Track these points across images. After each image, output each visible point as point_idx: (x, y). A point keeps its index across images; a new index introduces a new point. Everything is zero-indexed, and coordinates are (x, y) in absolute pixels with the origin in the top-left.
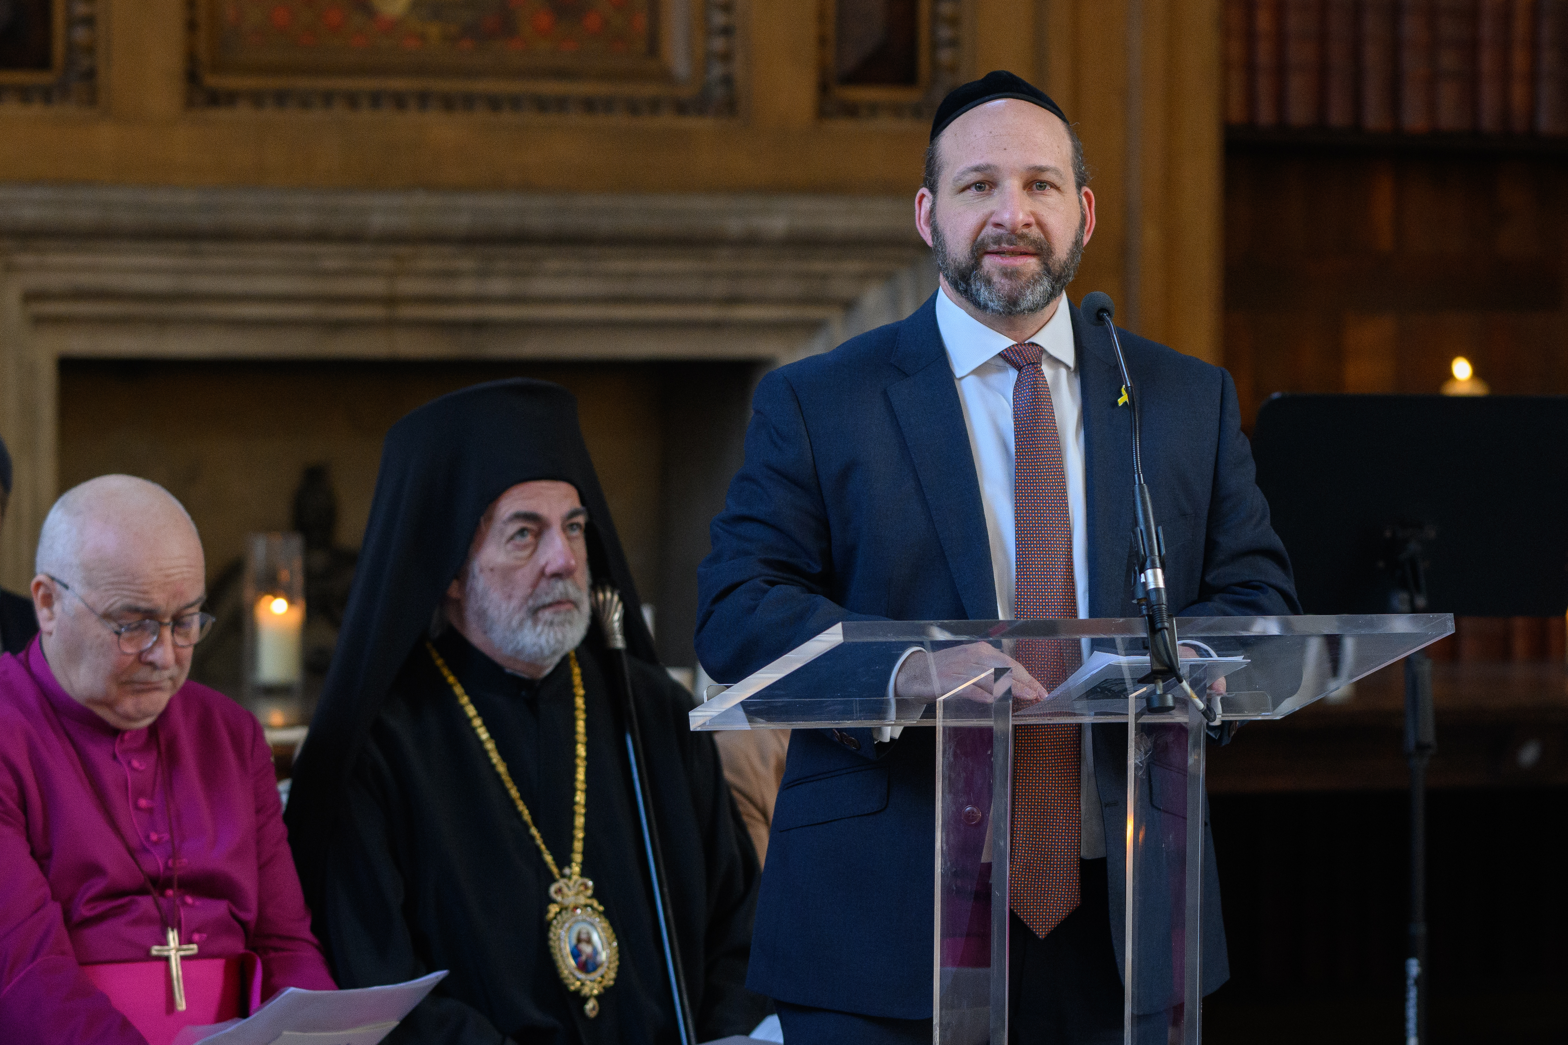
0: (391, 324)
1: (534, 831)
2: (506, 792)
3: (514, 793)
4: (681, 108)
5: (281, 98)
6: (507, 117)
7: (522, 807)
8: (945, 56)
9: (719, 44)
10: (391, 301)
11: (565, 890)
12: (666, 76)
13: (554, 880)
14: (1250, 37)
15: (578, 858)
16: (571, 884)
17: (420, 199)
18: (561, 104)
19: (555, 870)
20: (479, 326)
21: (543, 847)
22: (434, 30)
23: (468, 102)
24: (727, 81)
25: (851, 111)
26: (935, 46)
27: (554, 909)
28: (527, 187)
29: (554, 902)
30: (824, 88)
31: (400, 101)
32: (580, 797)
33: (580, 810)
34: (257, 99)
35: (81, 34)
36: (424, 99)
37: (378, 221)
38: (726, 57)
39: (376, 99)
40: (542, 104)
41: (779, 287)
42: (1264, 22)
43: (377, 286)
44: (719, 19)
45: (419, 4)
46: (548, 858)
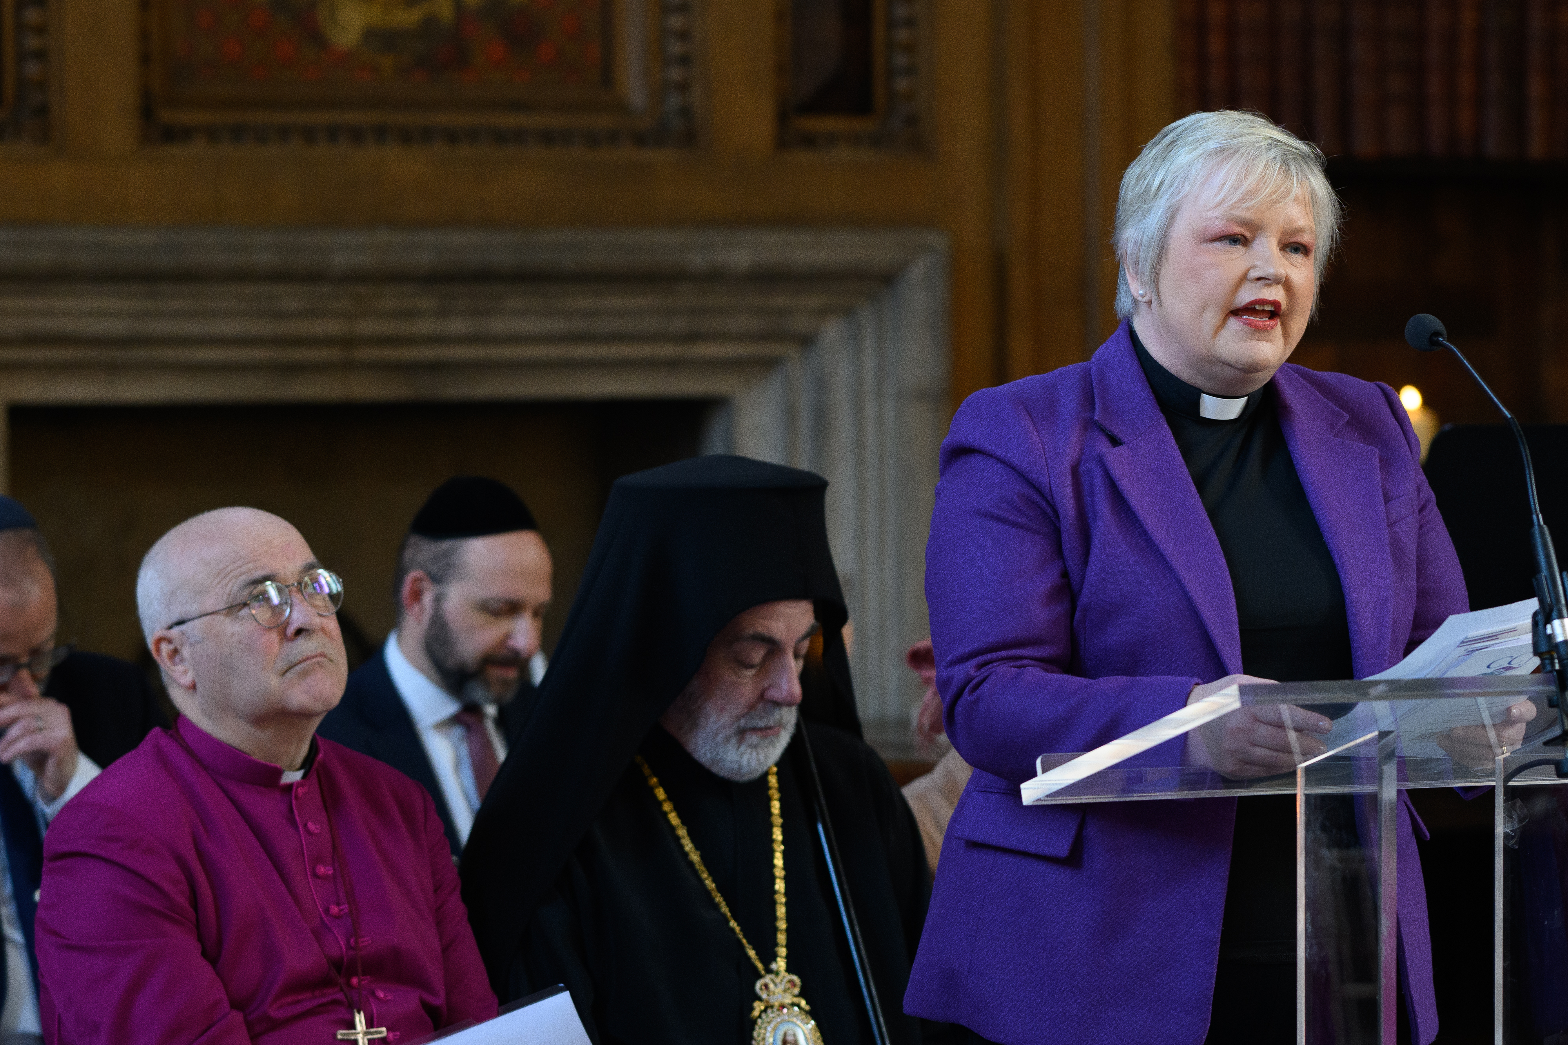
0: (346, 367)
1: (733, 924)
2: (701, 881)
3: (710, 884)
4: (640, 140)
5: (237, 133)
6: (465, 150)
7: (718, 898)
9: (675, 74)
10: (348, 342)
11: (771, 986)
12: (621, 107)
13: (760, 976)
14: (1202, 61)
15: (782, 951)
16: (778, 980)
17: (383, 236)
18: (519, 136)
19: (760, 966)
20: (435, 367)
21: (744, 941)
22: (387, 62)
23: (426, 135)
24: (685, 111)
25: (809, 141)
26: (891, 74)
27: (758, 1006)
28: (488, 223)
29: (760, 999)
30: (782, 117)
31: (357, 135)
32: (780, 885)
33: (781, 899)
34: (212, 134)
35: (32, 69)
36: (381, 133)
37: (341, 260)
38: (683, 87)
39: (333, 133)
40: (500, 137)
41: (740, 323)
42: (1216, 46)
43: (333, 327)
44: (676, 48)
45: (371, 35)
46: (752, 953)
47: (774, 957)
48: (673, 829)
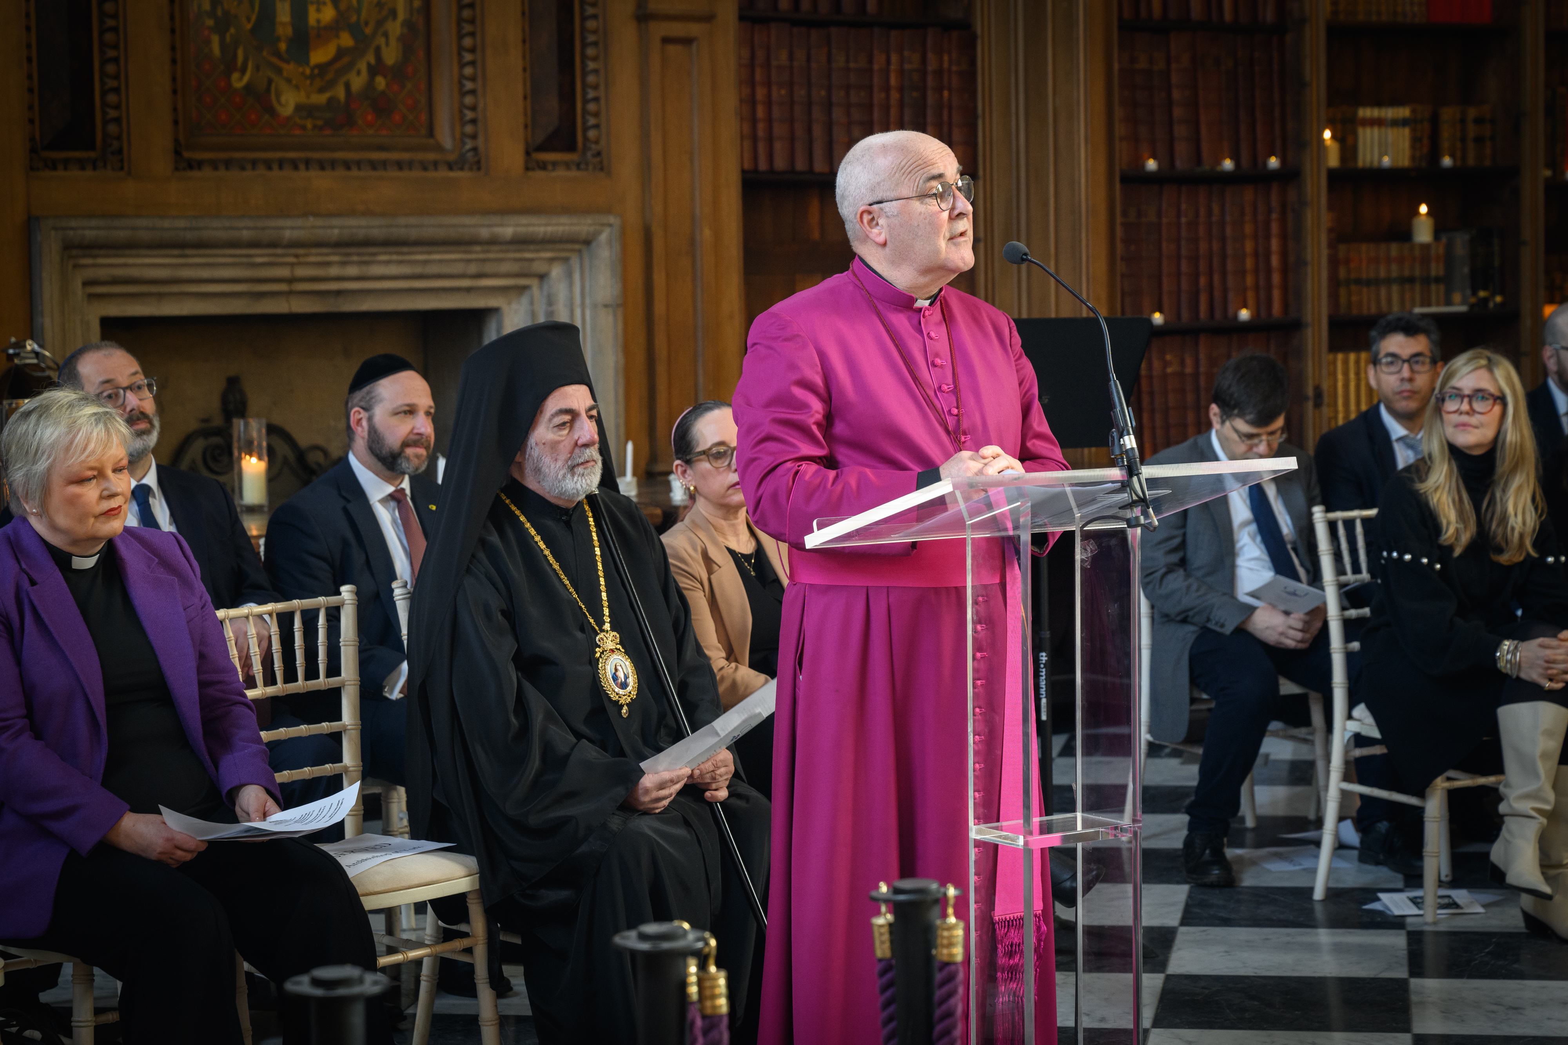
0: (290, 294)
1: (581, 605)
4: (450, 167)
5: (228, 164)
6: (355, 172)
7: (571, 589)
8: (592, 134)
9: (469, 129)
10: (291, 281)
11: (604, 640)
12: (439, 148)
13: (597, 634)
14: (754, 121)
15: (607, 619)
16: (607, 636)
17: (311, 221)
18: (384, 164)
19: (596, 628)
20: (339, 293)
21: (587, 613)
22: (309, 124)
23: (333, 164)
24: (475, 149)
25: (543, 166)
26: (585, 129)
27: (599, 651)
28: (368, 213)
29: (599, 647)
30: (528, 153)
31: (295, 165)
32: (602, 581)
33: (603, 589)
34: (214, 165)
35: (112, 128)
36: (308, 163)
37: (288, 235)
39: (281, 164)
40: (374, 165)
41: (505, 267)
42: (760, 112)
43: (284, 272)
44: (469, 115)
45: (299, 108)
46: (592, 621)
47: (604, 623)
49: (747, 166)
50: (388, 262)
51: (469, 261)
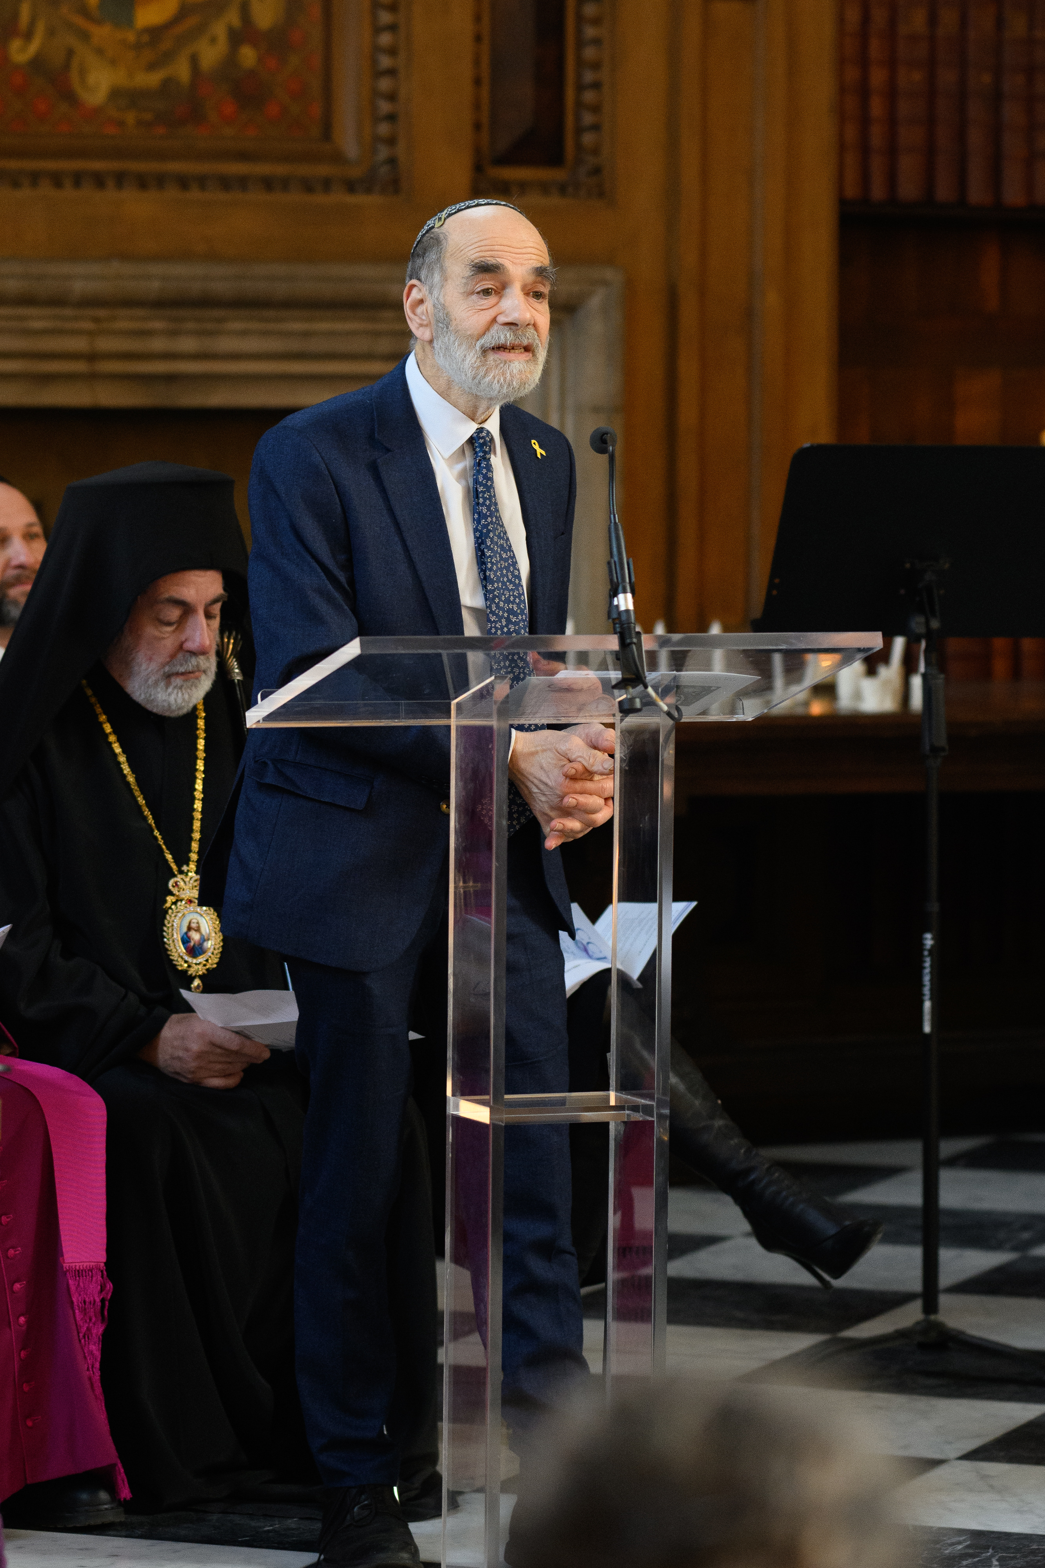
0: (92, 377)
1: (156, 833)
2: (134, 798)
3: (141, 801)
4: (351, 187)
6: (195, 194)
7: (147, 812)
8: (588, 139)
9: (384, 129)
10: (92, 357)
11: (182, 884)
12: (338, 158)
13: (174, 876)
14: (865, 122)
15: (194, 856)
16: (187, 880)
17: (116, 267)
18: (243, 182)
19: (174, 867)
20: (171, 379)
21: (164, 847)
22: (130, 118)
23: (161, 181)
24: (392, 161)
25: (503, 188)
26: (579, 131)
27: (170, 900)
28: (212, 257)
29: (172, 894)
30: (478, 168)
31: (99, 180)
32: (198, 805)
33: (198, 815)
36: (120, 179)
37: (79, 287)
38: (391, 141)
39: (78, 179)
40: (226, 183)
42: (877, 107)
43: (78, 344)
44: (385, 107)
45: (116, 94)
46: (169, 857)
47: (187, 861)
48: (115, 755)
49: (851, 192)
50: (244, 333)
51: (377, 334)
